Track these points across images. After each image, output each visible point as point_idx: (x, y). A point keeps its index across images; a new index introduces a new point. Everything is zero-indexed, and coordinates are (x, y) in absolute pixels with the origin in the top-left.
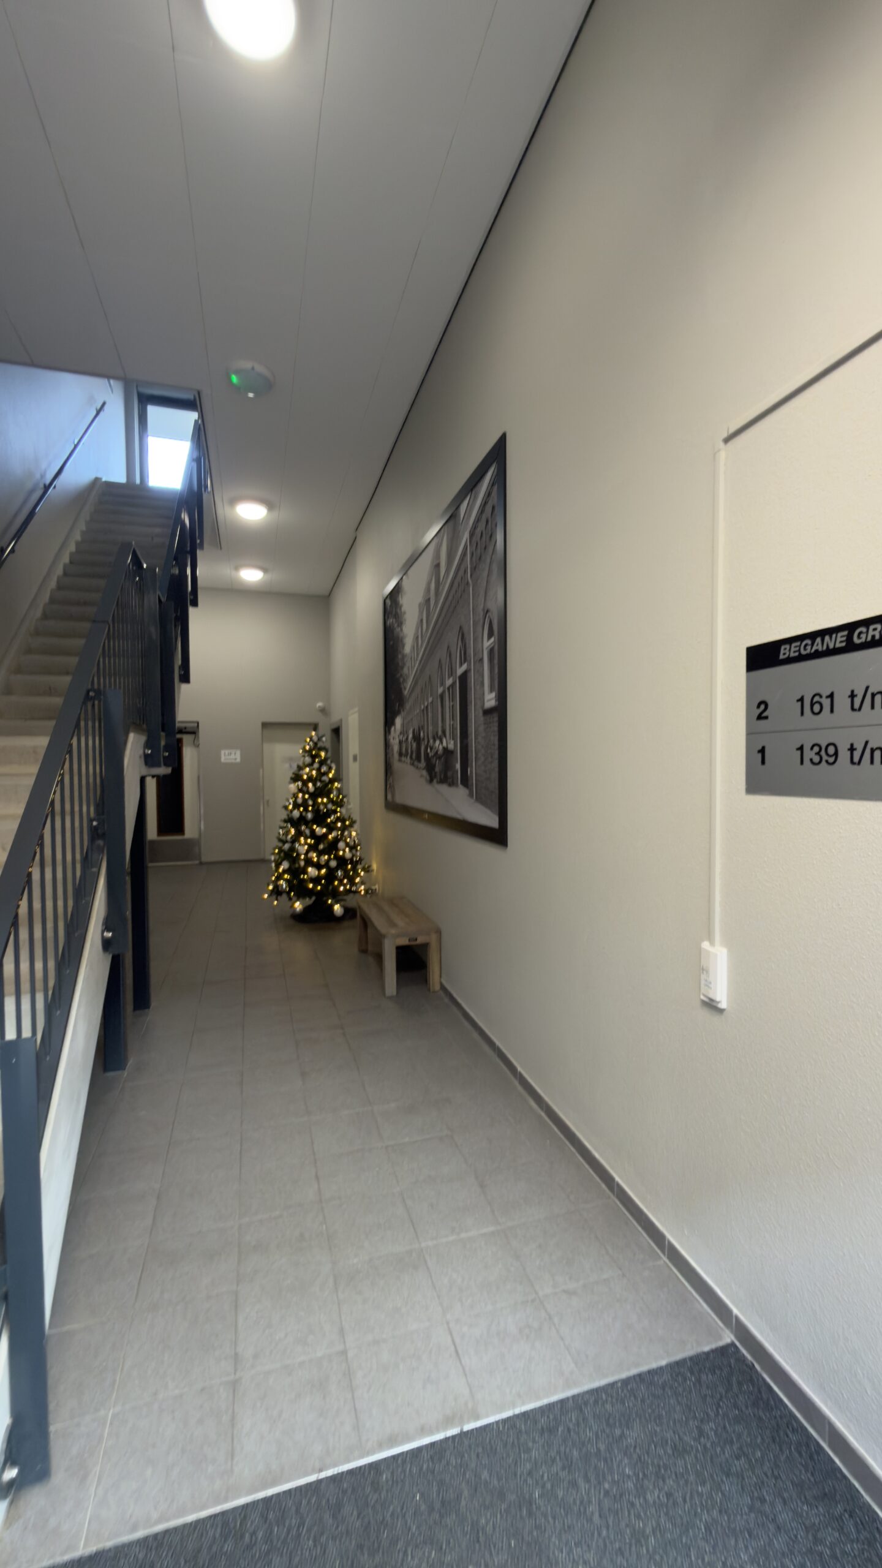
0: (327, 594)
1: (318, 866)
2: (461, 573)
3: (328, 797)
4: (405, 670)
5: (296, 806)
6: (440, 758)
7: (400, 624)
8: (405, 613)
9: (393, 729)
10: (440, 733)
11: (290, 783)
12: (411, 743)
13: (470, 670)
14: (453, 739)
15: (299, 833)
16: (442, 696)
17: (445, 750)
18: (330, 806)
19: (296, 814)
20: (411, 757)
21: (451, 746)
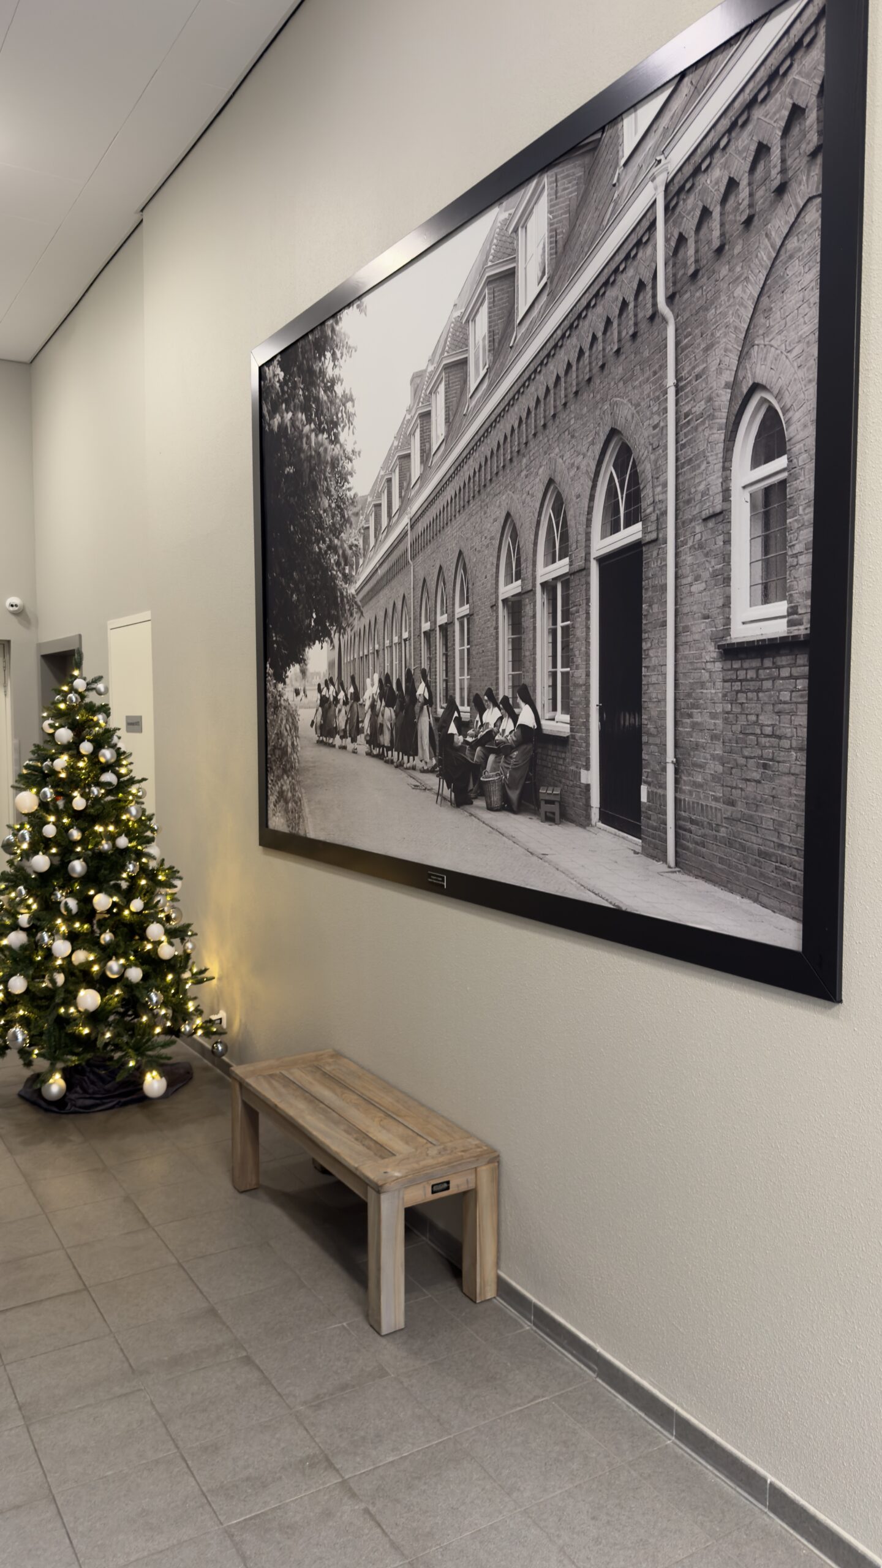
0: (27, 358)
1: (103, 984)
2: (626, 286)
3: (118, 822)
4: (351, 537)
5: (40, 844)
6: (503, 750)
7: (330, 426)
8: (348, 398)
9: (294, 671)
10: (504, 690)
11: (18, 789)
12: (373, 706)
13: (658, 542)
14: (566, 709)
15: (50, 908)
16: (516, 607)
17: (531, 736)
18: (123, 842)
19: (41, 862)
20: (373, 740)
21: (558, 724)
